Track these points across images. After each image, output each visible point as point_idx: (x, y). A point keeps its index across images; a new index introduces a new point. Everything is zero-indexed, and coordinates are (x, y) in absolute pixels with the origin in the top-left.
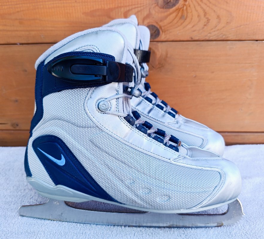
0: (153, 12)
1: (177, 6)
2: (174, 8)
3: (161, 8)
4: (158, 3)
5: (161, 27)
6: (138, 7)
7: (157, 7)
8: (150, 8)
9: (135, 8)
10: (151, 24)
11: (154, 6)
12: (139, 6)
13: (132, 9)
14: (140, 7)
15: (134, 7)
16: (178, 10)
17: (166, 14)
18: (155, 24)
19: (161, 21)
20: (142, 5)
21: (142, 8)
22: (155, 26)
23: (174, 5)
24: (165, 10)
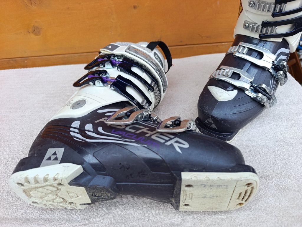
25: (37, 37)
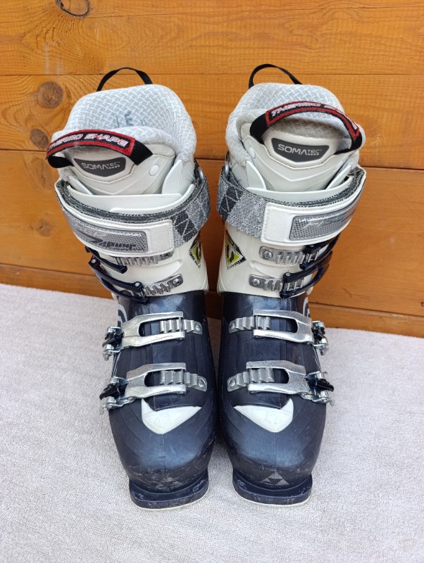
0: (36, 113)
1: (61, 105)
2: (58, 108)
3: (42, 107)
4: (37, 100)
5: (47, 132)
6: (16, 105)
7: (37, 105)
8: (30, 107)
9: (13, 106)
10: (35, 128)
11: (34, 103)
12: (17, 103)
13: (10, 107)
14: (19, 105)
15: (11, 104)
16: (63, 112)
17: (50, 115)
18: (40, 128)
19: (46, 124)
20: (20, 102)
21: (21, 106)
22: (41, 131)
23: (57, 104)
24: (48, 110)
25: (43, 238)
